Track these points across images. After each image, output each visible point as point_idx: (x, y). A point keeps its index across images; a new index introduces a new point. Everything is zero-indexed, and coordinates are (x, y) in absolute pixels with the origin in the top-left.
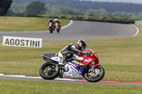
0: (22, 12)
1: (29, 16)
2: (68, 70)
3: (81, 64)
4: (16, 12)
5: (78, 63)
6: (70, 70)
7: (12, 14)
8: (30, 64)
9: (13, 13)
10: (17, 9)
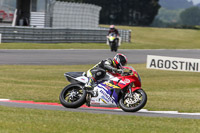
0: (174, 21)
1: (184, 27)
2: (97, 95)
3: (115, 87)
4: (165, 21)
5: (111, 85)
6: (100, 95)
7: (160, 25)
8: (185, 95)
9: (161, 22)
10: (166, 16)
